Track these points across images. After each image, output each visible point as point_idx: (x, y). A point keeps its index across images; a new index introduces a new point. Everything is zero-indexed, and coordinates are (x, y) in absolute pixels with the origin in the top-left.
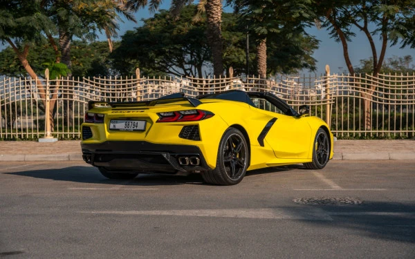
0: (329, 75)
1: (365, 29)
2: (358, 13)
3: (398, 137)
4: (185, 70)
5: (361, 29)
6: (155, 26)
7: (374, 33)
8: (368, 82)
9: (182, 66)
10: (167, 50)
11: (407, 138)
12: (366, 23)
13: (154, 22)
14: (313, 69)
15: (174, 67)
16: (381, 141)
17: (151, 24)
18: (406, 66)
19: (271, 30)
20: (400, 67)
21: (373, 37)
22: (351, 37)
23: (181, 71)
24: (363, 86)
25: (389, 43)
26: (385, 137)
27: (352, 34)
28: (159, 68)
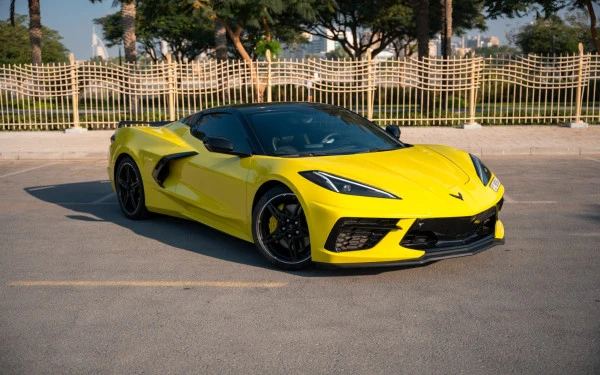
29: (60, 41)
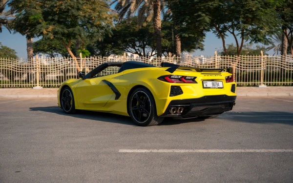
0: (216, 56)
1: (233, 33)
2: (230, 26)
3: (249, 85)
4: (136, 50)
5: (231, 33)
6: (121, 27)
7: (237, 35)
8: (235, 59)
9: (134, 48)
10: (128, 40)
11: (253, 86)
12: (233, 31)
13: (120, 25)
14: (202, 49)
15: (130, 48)
16: (241, 87)
17: (119, 26)
18: (250, 47)
19: (190, 35)
20: (247, 48)
21: (237, 37)
22: (226, 37)
23: (133, 50)
24: (233, 61)
25: (244, 41)
26: (243, 86)
27: (227, 35)
28: (121, 49)
29: (16, 54)
